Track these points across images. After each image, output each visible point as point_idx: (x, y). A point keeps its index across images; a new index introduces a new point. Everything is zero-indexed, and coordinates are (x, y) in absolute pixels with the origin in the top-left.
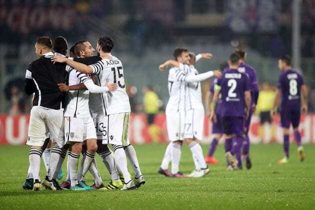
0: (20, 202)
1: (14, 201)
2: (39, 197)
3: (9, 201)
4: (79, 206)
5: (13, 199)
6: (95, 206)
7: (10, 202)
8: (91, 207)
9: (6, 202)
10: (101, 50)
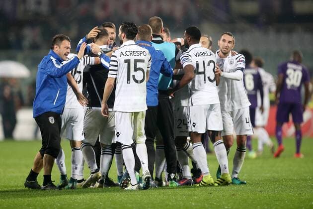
0: (131, 200)
1: (125, 199)
2: (152, 195)
3: (120, 199)
4: (193, 204)
5: (125, 197)
6: (211, 204)
7: (121, 201)
8: (206, 205)
9: (117, 201)
10: (125, 38)
